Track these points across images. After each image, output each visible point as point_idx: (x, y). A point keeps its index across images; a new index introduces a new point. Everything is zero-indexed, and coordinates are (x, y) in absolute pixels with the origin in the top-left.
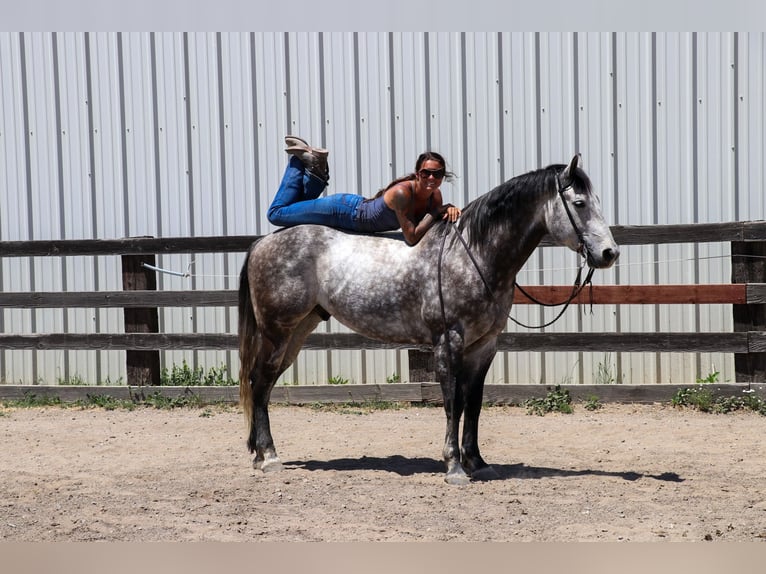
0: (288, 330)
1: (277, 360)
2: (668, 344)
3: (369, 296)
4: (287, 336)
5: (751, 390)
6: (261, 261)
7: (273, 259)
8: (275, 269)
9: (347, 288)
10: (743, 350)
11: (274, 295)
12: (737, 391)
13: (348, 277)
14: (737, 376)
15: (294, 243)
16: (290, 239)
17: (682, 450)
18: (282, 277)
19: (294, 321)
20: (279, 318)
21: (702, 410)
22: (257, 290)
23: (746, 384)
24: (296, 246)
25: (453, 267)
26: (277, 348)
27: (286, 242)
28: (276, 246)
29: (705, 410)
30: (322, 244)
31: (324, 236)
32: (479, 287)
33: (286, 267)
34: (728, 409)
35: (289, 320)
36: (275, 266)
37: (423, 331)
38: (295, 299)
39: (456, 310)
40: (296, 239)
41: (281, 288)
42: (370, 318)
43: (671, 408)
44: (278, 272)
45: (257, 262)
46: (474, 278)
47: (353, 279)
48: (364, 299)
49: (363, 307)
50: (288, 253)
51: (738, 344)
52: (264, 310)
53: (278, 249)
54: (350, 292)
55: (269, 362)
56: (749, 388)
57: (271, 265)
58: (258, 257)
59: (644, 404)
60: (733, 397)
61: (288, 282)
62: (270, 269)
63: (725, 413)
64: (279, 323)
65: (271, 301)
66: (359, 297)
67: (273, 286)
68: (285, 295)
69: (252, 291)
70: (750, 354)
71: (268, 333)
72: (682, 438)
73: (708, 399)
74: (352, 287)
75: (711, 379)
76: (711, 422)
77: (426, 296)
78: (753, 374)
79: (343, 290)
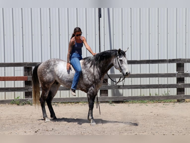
0: (49, 87)
1: (46, 95)
2: (10, 90)
3: (68, 78)
4: (49, 89)
5: (29, 100)
6: (40, 70)
7: (44, 70)
8: (44, 72)
9: (63, 76)
10: (27, 91)
11: (44, 79)
12: (25, 100)
13: (63, 73)
14: (25, 97)
15: (49, 65)
16: (48, 64)
17: (17, 114)
18: (46, 74)
19: (50, 85)
20: (46, 84)
21: (17, 105)
22: (40, 78)
23: (27, 99)
24: (50, 66)
25: (91, 71)
26: (46, 92)
27: (47, 65)
28: (44, 66)
29: (18, 105)
30: (56, 65)
31: (56, 63)
32: (98, 76)
33: (47, 71)
34: (23, 104)
35: (49, 85)
36: (44, 71)
37: (83, 86)
38: (50, 79)
39: (92, 82)
40: (49, 64)
41: (46, 77)
42: (69, 83)
43: (10, 105)
44: (45, 73)
45: (39, 70)
46: (96, 74)
47: (64, 73)
48: (67, 79)
49: (67, 81)
50: (47, 68)
51: (26, 90)
52: (42, 82)
53: (45, 67)
54: (63, 77)
55: (45, 96)
56: (28, 100)
57: (43, 71)
58: (39, 69)
59: (4, 104)
60: (24, 102)
61: (48, 75)
62: (43, 72)
63: (23, 105)
64: (46, 85)
65: (44, 80)
66: (66, 78)
67: (44, 76)
68: (47, 78)
69: (39, 78)
70: (28, 92)
71: (44, 88)
72: (15, 111)
73: (19, 102)
74: (64, 76)
75: (18, 98)
76: (20, 107)
77: (84, 78)
78: (29, 97)
79: (62, 77)
